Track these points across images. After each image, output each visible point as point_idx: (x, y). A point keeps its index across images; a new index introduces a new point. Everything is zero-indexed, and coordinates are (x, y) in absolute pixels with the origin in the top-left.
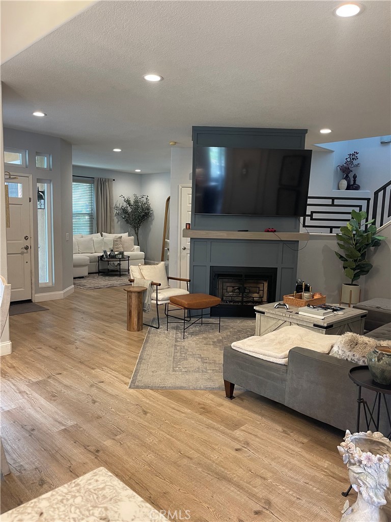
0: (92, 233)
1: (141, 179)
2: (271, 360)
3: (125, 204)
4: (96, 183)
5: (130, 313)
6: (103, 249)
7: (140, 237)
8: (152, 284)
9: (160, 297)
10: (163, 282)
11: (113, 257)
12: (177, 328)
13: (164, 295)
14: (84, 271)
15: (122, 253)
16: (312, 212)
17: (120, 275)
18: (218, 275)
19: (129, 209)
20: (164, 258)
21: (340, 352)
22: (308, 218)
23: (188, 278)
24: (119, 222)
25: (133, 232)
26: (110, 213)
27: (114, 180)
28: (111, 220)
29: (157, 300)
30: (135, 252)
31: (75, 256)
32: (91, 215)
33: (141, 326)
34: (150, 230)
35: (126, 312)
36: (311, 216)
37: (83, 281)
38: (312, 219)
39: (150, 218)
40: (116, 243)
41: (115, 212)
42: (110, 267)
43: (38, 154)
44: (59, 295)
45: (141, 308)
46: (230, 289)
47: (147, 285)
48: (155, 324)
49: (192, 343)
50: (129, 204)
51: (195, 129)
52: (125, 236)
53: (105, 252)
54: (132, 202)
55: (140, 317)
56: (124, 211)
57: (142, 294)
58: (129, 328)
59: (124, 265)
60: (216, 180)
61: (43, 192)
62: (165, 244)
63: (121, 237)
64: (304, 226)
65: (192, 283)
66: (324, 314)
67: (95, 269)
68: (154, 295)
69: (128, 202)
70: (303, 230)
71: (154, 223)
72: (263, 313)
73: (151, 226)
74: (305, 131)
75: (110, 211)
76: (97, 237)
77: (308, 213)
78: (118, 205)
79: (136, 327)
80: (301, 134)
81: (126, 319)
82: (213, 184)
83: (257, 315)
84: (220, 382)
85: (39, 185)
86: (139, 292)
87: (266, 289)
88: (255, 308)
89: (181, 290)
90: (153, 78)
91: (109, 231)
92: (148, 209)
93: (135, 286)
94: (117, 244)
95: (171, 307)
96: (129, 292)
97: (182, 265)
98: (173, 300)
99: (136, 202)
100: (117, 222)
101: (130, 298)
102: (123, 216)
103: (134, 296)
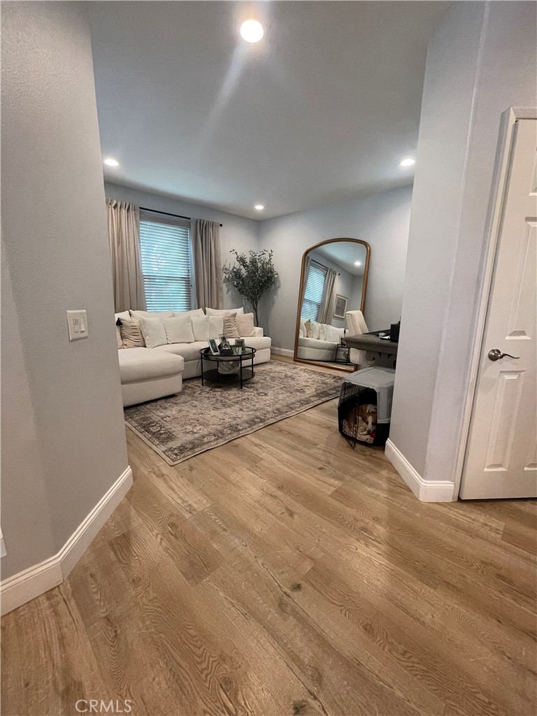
0: (190, 309)
1: (259, 226)
3: (237, 265)
4: (193, 227)
6: (209, 337)
15: (240, 343)
19: (244, 272)
24: (230, 292)
25: (249, 306)
26: (217, 277)
27: (221, 225)
28: (219, 289)
30: (257, 337)
32: (187, 280)
34: (273, 303)
39: (273, 286)
40: (227, 324)
41: (224, 276)
50: (244, 264)
52: (239, 312)
53: (212, 342)
54: (248, 261)
56: (237, 274)
63: (234, 315)
67: (195, 372)
69: (242, 260)
71: (280, 292)
73: (275, 297)
75: (216, 274)
76: (197, 315)
78: (227, 266)
91: (215, 305)
92: (271, 271)
94: (230, 327)
99: (254, 262)
100: (226, 292)
102: (235, 283)
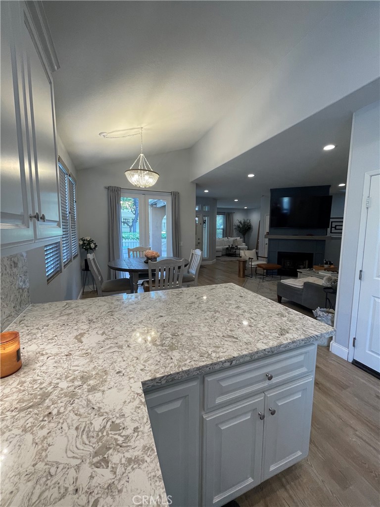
0: (224, 237)
1: (247, 212)
2: (297, 287)
3: (239, 224)
4: (226, 215)
5: (240, 270)
6: (228, 244)
7: (246, 240)
8: (250, 258)
9: (253, 264)
10: (255, 258)
11: (232, 248)
12: (260, 278)
13: (254, 263)
14: (220, 254)
15: (237, 246)
16: (336, 226)
17: (236, 256)
18: (282, 256)
19: (241, 226)
20: (257, 249)
21: (325, 283)
22: (333, 229)
23: (266, 256)
25: (243, 237)
27: (234, 213)
28: (232, 231)
29: (251, 265)
30: (244, 246)
31: (217, 247)
32: (223, 229)
33: (244, 276)
35: (238, 270)
36: (335, 227)
37: (219, 258)
38: (336, 229)
41: (234, 227)
42: (232, 253)
43: (204, 205)
44: (210, 262)
45: (245, 269)
46: (288, 263)
47: (247, 259)
48: (251, 276)
49: (266, 284)
50: (241, 223)
51: (271, 190)
52: (238, 238)
53: (229, 246)
54: (242, 223)
55: (244, 272)
56: (239, 227)
57: (245, 262)
58: (239, 276)
59: (237, 252)
60: (285, 210)
61: (205, 221)
62: (258, 243)
64: (331, 232)
65: (269, 259)
66: (332, 274)
67: (224, 253)
68: (250, 263)
69: (240, 222)
70: (329, 234)
72: (301, 272)
74: (329, 186)
75: (232, 227)
76: (226, 239)
77: (333, 226)
78: (236, 224)
79: (242, 276)
80: (328, 187)
81: (238, 273)
82: (285, 211)
83: (299, 273)
84: (276, 297)
85: (204, 218)
86: (244, 261)
87: (307, 263)
88: (298, 270)
89: (262, 262)
90: (251, 176)
91: (231, 236)
92: (250, 225)
93: (242, 259)
94: (235, 242)
95: (258, 269)
96: (239, 261)
97: (264, 251)
98: (259, 266)
99: (244, 222)
100: (235, 232)
101: (240, 263)
102: (238, 229)
103: (241, 263)
